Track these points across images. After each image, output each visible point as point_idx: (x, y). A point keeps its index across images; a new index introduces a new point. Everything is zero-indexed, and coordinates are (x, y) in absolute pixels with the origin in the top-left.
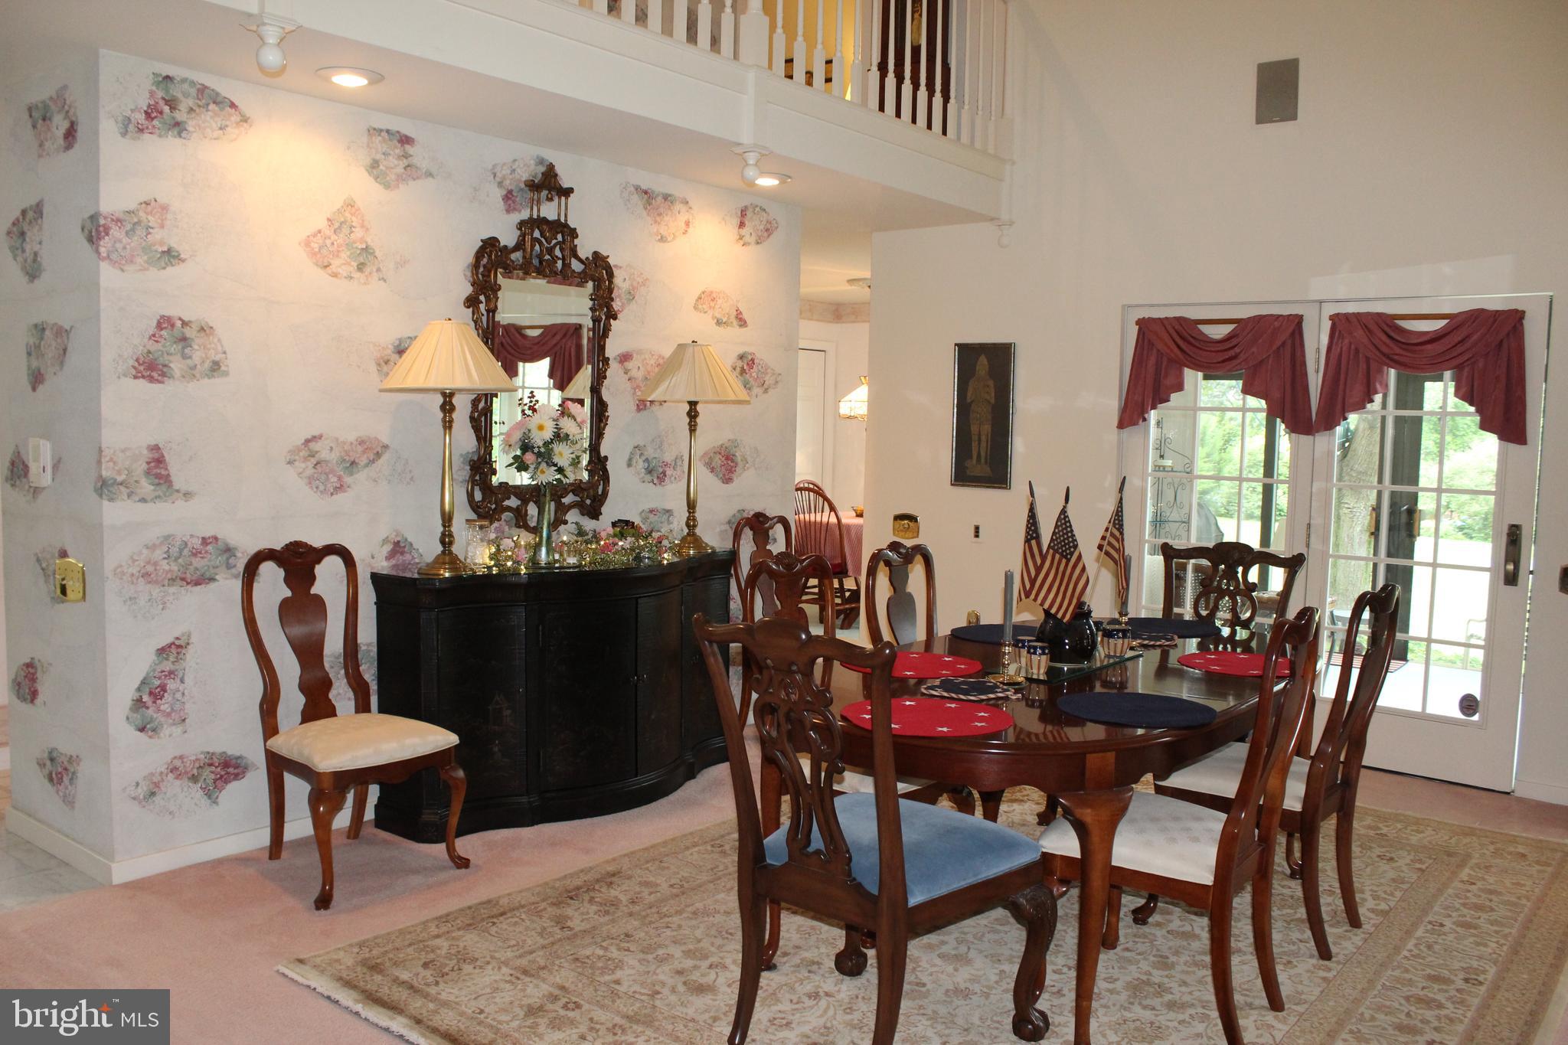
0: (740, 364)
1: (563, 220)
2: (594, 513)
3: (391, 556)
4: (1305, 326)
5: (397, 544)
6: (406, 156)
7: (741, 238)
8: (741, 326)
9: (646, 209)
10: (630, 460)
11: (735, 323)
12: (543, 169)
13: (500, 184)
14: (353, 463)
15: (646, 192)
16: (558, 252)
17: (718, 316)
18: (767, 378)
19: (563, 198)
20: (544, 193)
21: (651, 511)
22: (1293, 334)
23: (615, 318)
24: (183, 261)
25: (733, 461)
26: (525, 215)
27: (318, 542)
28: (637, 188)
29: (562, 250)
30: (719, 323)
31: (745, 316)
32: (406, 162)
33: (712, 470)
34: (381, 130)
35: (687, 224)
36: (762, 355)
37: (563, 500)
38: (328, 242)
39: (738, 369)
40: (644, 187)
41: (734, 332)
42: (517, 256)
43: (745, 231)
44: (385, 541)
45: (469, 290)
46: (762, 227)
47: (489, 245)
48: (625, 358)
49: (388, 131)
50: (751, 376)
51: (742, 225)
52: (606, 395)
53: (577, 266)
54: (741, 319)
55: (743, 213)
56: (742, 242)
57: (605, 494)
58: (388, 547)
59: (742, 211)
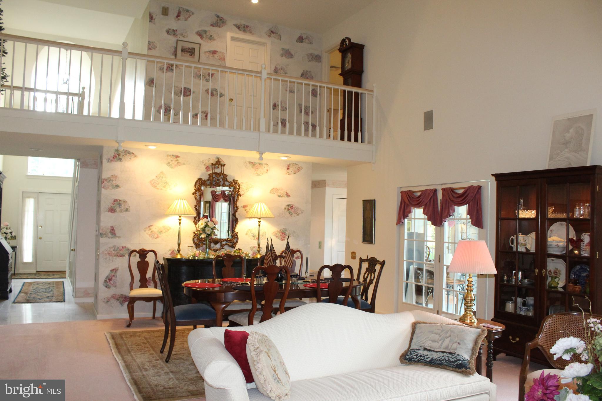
0: (287, 207)
1: (223, 172)
2: (233, 247)
3: (171, 254)
4: (437, 192)
5: (173, 251)
6: (177, 160)
7: (288, 173)
8: (288, 197)
9: (252, 167)
10: (247, 233)
11: (285, 196)
12: (217, 160)
13: (205, 165)
14: (161, 232)
15: (252, 163)
16: (221, 180)
17: (279, 194)
18: (298, 211)
19: (223, 167)
20: (217, 166)
21: (254, 247)
22: (434, 194)
23: (240, 196)
24: (120, 187)
25: (285, 234)
26: (211, 172)
27: (147, 249)
28: (249, 162)
29: (222, 180)
30: (279, 196)
31: (289, 194)
32: (177, 162)
33: (277, 237)
34: (171, 155)
35: (267, 170)
36: (295, 205)
37: (222, 243)
38: (156, 182)
39: (287, 209)
40: (252, 162)
41: (286, 198)
42: (208, 182)
43: (288, 171)
44: (169, 250)
45: (194, 191)
46: (296, 169)
47: (200, 179)
48: (245, 207)
49: (172, 155)
50: (292, 211)
51: (288, 169)
52: (237, 216)
53: (227, 183)
54: (288, 195)
55: (289, 166)
56: (288, 174)
57: (237, 242)
58: (170, 252)
59: (288, 165)
